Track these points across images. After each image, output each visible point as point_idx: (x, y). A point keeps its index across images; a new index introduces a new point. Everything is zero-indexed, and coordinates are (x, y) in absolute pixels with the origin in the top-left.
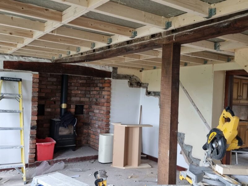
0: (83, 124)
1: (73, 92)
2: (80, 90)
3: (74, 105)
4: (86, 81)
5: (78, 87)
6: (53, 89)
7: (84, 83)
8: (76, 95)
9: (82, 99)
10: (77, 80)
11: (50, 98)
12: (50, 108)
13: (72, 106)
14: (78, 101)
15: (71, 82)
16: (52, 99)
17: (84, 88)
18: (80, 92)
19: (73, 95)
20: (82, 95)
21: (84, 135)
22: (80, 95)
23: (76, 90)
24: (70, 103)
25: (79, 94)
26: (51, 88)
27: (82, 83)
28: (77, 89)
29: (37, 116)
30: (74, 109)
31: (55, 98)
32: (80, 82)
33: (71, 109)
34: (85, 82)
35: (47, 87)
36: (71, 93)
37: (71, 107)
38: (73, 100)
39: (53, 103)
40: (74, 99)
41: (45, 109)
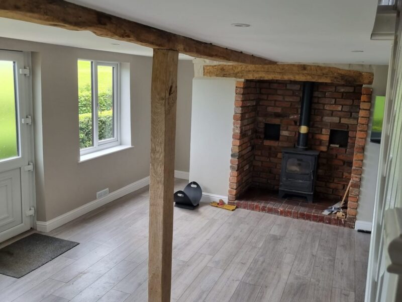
0: (344, 164)
1: (327, 107)
2: (340, 105)
3: (328, 130)
4: (355, 89)
5: (338, 100)
6: (293, 102)
7: (349, 92)
8: (332, 114)
9: (344, 121)
10: (336, 88)
11: (289, 116)
12: (287, 130)
13: (324, 130)
14: (337, 123)
15: (325, 91)
16: (292, 117)
17: (349, 102)
18: (340, 108)
19: (328, 112)
20: (345, 113)
21: (343, 181)
22: (339, 113)
23: (333, 104)
24: (320, 126)
25: (340, 111)
26: (291, 100)
27: (345, 93)
28: (335, 102)
29: (238, 140)
30: (328, 136)
31: (296, 117)
32: (342, 90)
33: (323, 136)
34: (352, 91)
35: (284, 98)
36: (324, 109)
37: (323, 133)
38: (327, 121)
39: (293, 123)
40: (327, 119)
41: (281, 131)
